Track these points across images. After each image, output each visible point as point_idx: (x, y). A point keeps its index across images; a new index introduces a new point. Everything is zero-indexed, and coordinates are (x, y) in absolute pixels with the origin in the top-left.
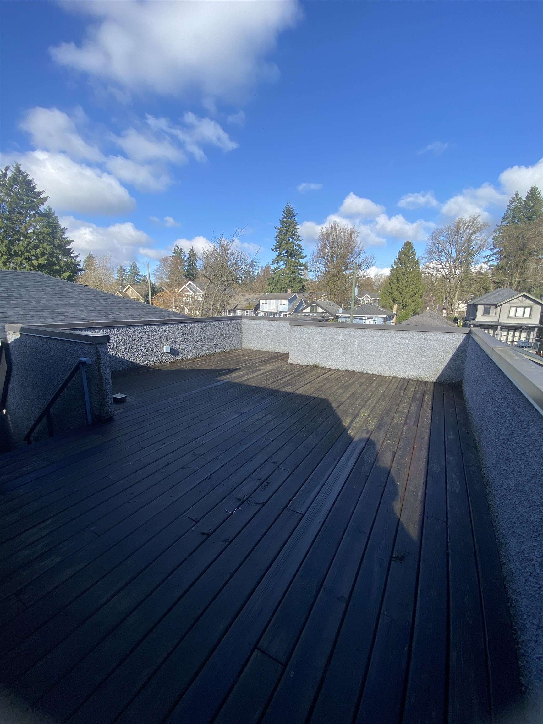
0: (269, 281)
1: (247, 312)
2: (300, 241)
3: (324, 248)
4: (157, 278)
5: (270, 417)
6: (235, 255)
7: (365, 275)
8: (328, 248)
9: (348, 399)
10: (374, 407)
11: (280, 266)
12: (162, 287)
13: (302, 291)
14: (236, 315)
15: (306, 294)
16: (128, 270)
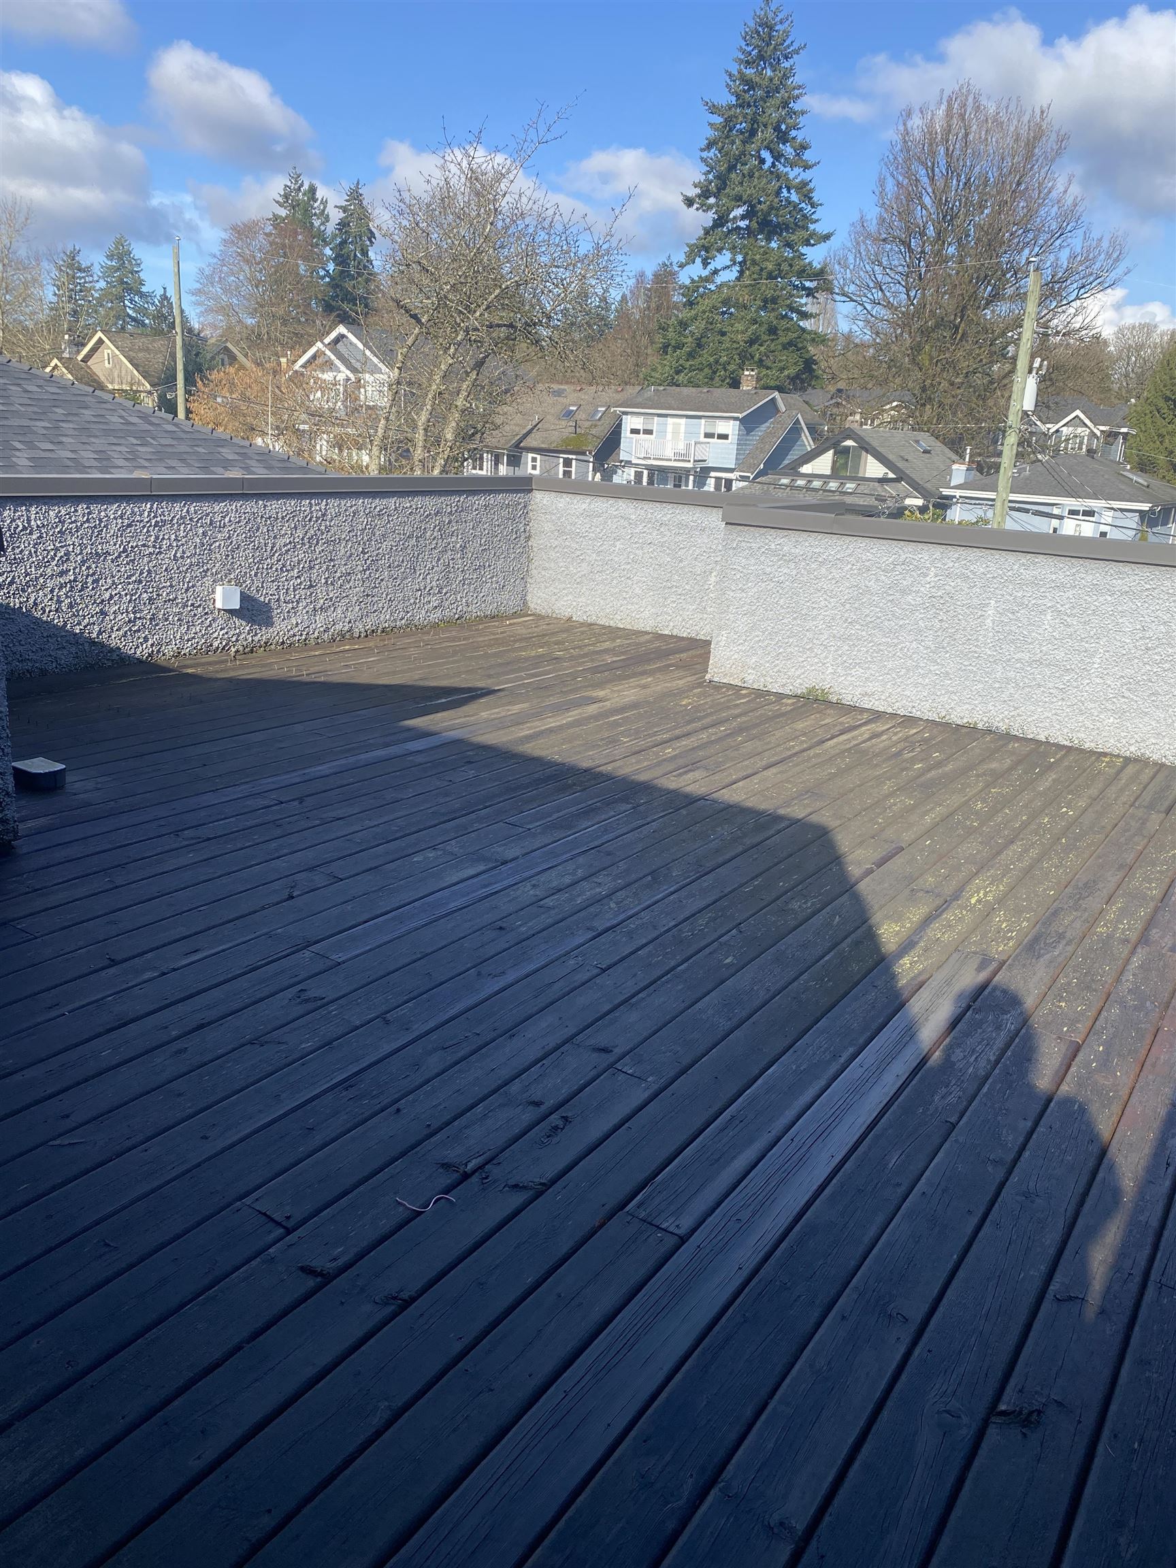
0: (664, 337)
1: (567, 463)
2: (806, 167)
3: (910, 199)
4: (209, 310)
5: (605, 884)
6: (527, 221)
7: (1077, 326)
8: (927, 200)
9: (929, 832)
10: (1028, 871)
11: (716, 272)
12: (229, 345)
13: (803, 381)
14: (519, 472)
15: (819, 397)
16: (97, 270)
